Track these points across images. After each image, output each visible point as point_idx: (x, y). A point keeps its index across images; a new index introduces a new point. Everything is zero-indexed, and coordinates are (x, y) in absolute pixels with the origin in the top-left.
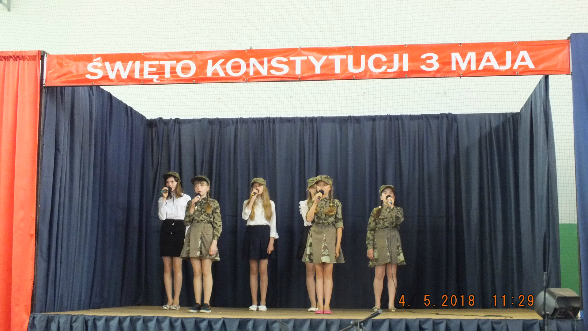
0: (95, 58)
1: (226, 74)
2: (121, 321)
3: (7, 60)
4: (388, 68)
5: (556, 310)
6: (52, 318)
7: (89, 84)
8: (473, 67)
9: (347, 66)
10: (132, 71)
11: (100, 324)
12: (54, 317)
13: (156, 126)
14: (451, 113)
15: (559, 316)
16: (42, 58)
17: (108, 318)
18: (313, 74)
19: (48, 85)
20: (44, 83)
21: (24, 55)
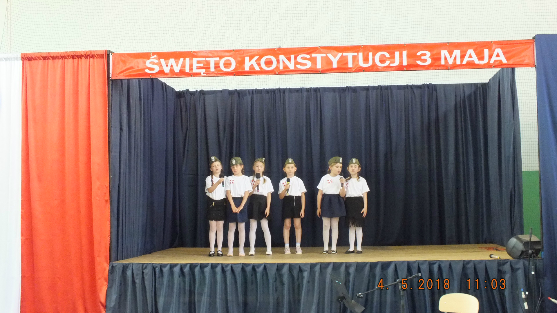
0: (152, 56)
1: (261, 68)
2: (182, 267)
3: (80, 58)
4: (391, 63)
5: (523, 252)
6: (127, 266)
7: (148, 77)
8: (458, 62)
9: (358, 61)
10: (183, 66)
11: (166, 270)
12: (128, 265)
13: (184, 97)
14: (432, 84)
15: (525, 257)
16: (108, 56)
17: (172, 265)
18: (331, 68)
19: (114, 78)
20: (110, 77)
21: (93, 54)
